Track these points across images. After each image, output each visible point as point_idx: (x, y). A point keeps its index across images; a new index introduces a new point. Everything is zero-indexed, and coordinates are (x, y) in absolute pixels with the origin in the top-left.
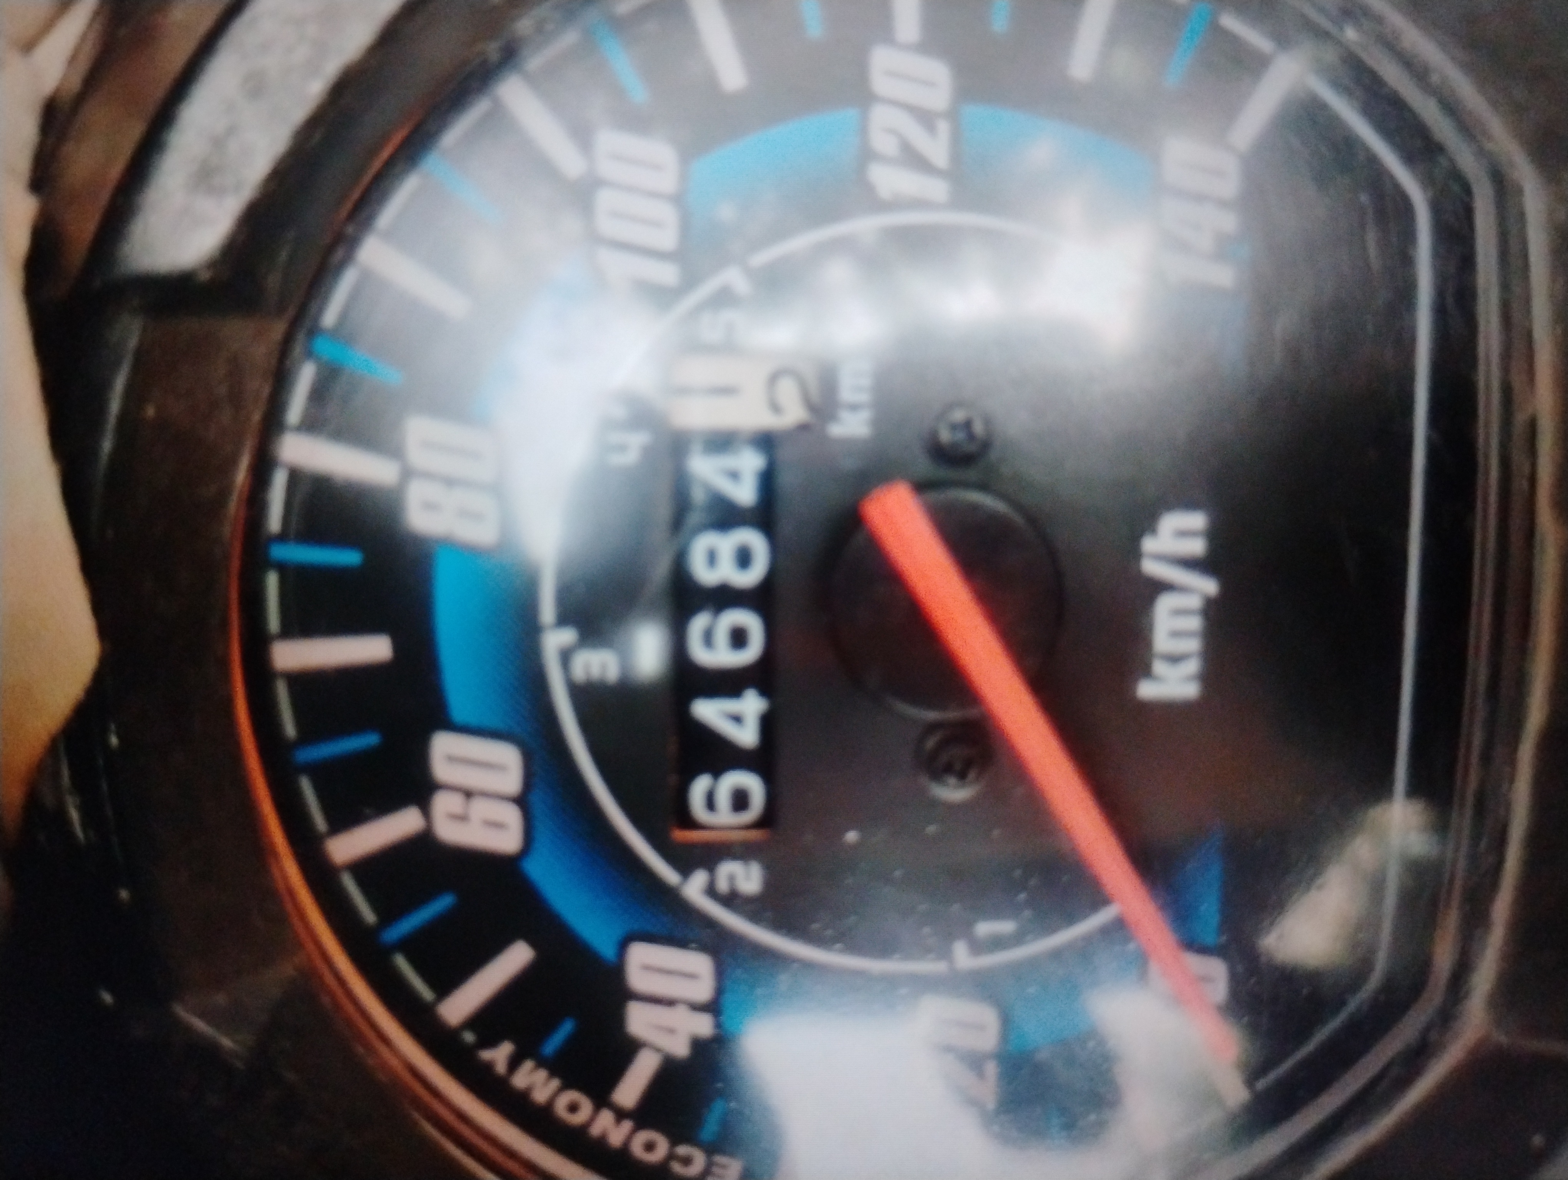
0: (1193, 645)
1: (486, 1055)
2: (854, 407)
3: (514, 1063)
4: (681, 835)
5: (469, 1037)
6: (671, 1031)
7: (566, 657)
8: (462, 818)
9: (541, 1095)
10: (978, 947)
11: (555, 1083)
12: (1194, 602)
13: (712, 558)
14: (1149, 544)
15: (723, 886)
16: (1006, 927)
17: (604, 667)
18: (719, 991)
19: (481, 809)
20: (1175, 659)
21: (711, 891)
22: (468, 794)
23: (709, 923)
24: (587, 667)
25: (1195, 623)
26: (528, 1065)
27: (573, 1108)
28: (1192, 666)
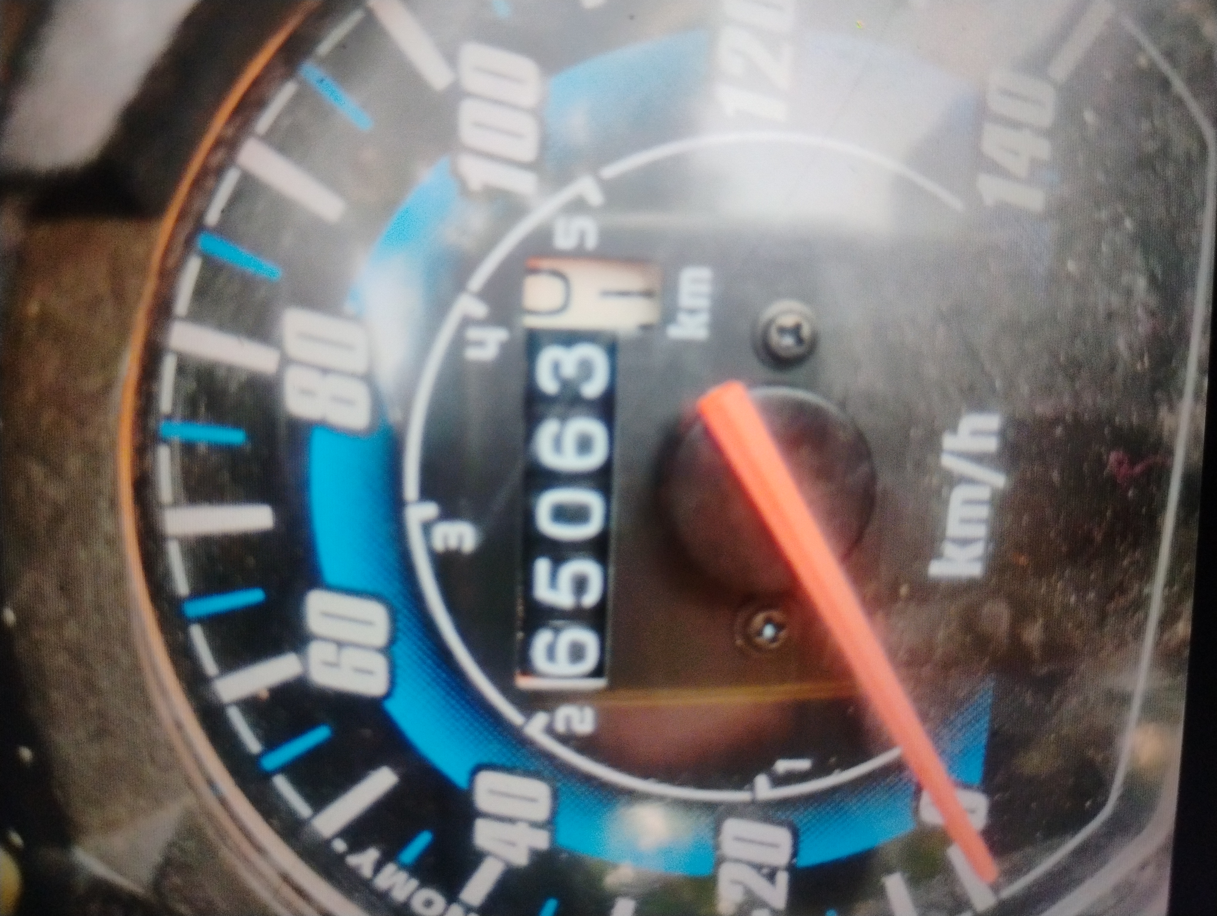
0: (981, 531)
1: (353, 860)
2: (692, 312)
3: (378, 867)
4: (524, 683)
5: (340, 846)
6: (512, 844)
7: (427, 527)
8: (334, 665)
9: (399, 895)
10: (779, 781)
11: (414, 883)
12: (984, 493)
13: (558, 444)
14: (949, 442)
15: (560, 727)
16: (803, 764)
17: (461, 538)
18: (554, 813)
19: (351, 656)
20: (964, 542)
21: (550, 730)
22: (340, 644)
23: (550, 757)
24: (446, 538)
25: (984, 512)
26: (390, 869)
27: (429, 903)
28: (978, 549)
